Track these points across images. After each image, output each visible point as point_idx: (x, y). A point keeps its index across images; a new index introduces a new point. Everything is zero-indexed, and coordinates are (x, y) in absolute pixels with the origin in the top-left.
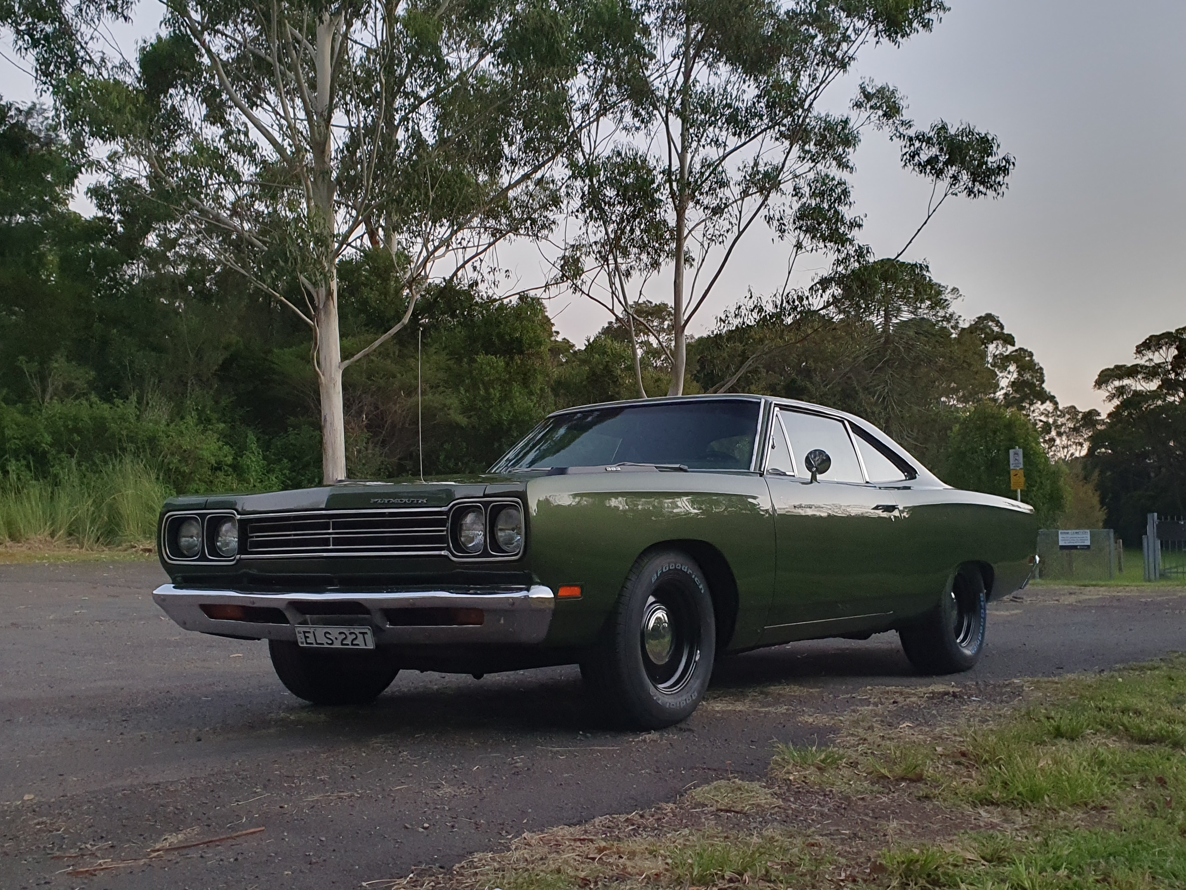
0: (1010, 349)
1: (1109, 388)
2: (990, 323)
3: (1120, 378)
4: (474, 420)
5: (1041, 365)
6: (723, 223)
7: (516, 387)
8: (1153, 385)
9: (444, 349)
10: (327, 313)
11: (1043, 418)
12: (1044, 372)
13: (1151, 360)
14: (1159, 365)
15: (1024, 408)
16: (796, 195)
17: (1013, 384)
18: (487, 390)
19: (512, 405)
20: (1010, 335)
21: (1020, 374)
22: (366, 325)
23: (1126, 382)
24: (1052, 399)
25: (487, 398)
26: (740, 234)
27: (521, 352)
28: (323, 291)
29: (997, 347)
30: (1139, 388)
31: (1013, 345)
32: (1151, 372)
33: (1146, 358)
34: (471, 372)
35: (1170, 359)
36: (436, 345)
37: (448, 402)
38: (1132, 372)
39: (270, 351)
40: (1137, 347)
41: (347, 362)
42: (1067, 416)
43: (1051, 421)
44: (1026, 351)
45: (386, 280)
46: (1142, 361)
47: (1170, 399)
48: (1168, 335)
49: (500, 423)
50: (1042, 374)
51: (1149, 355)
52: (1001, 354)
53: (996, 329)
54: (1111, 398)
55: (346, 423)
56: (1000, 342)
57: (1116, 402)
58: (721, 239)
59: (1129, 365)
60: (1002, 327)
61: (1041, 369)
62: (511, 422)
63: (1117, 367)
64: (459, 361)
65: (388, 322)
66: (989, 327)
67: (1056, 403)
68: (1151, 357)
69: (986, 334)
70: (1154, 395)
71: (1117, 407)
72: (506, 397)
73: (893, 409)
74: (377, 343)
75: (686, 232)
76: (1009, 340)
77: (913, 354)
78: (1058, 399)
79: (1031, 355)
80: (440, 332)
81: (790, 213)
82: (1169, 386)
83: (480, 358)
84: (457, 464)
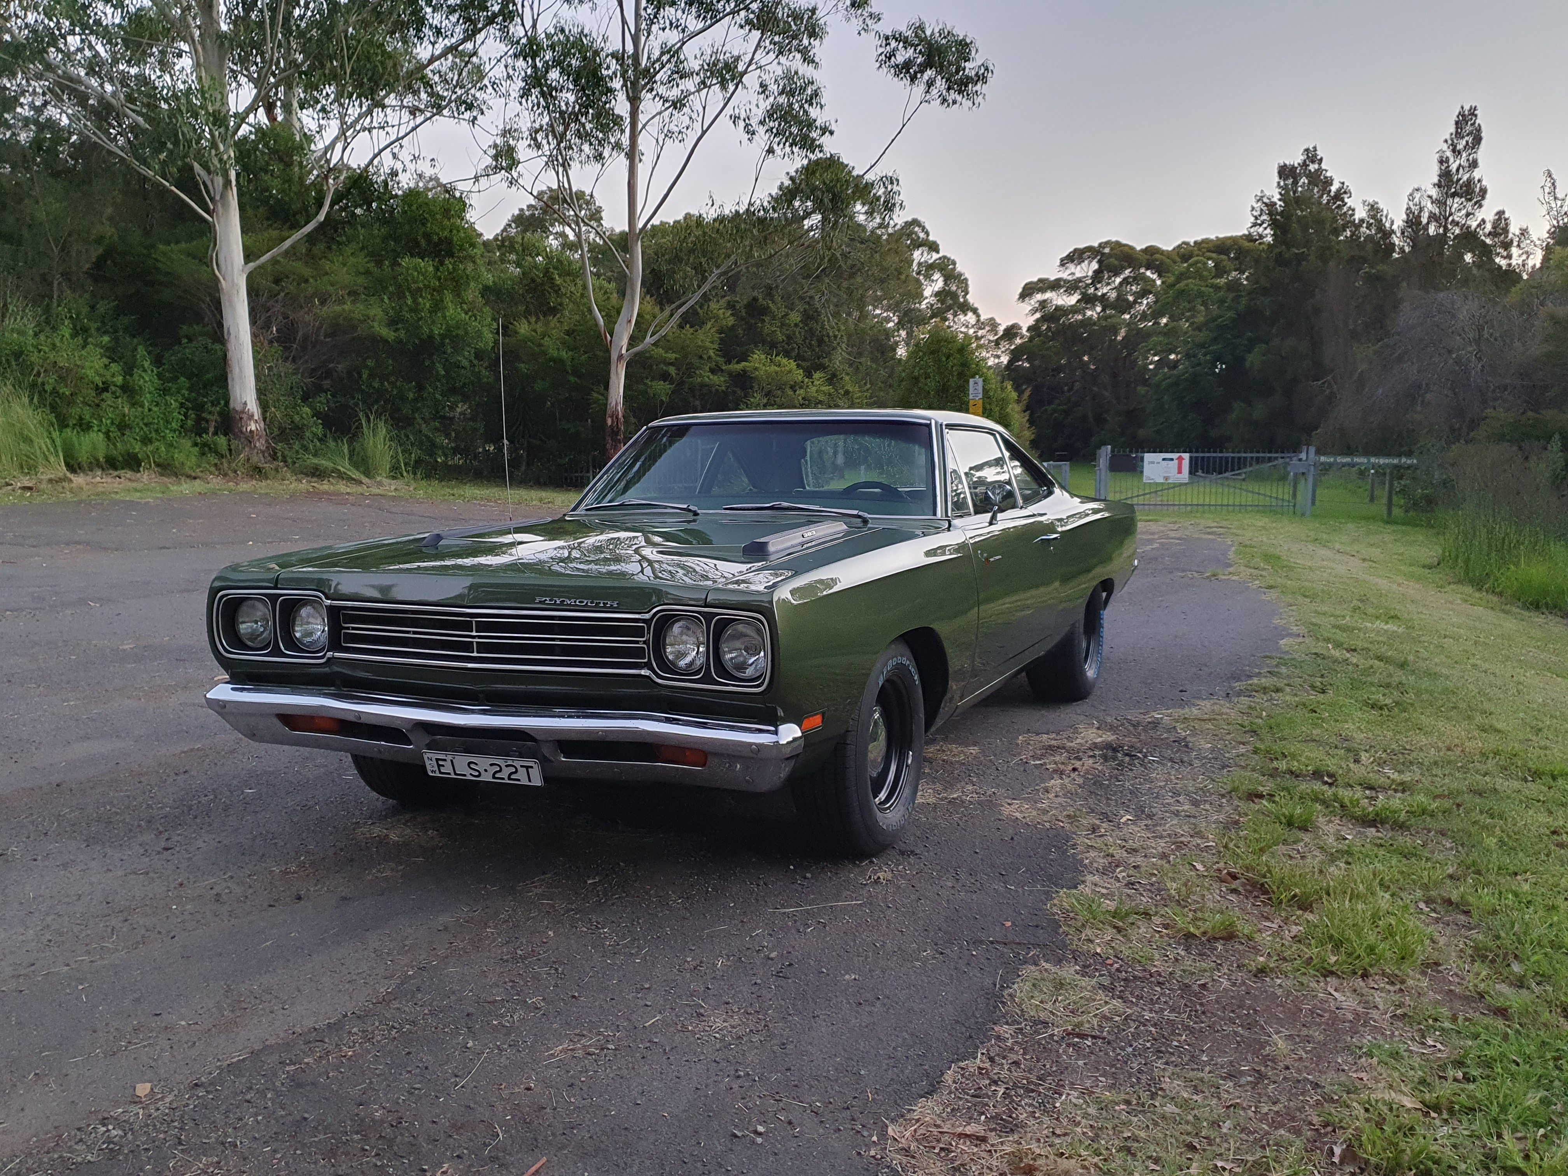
0: (935, 256)
1: (1032, 302)
2: (916, 229)
3: (1043, 290)
4: (402, 334)
5: (967, 275)
6: (681, 119)
7: (448, 296)
8: (1072, 300)
9: (362, 249)
10: (226, 205)
11: (963, 329)
12: (969, 283)
13: (1073, 274)
14: (1079, 280)
15: (946, 319)
16: (763, 92)
17: (937, 294)
18: (415, 301)
19: (444, 317)
20: (934, 243)
21: (946, 284)
22: (268, 219)
23: (1048, 295)
24: (975, 311)
25: (415, 310)
26: (704, 133)
27: (452, 255)
28: (219, 180)
29: (922, 254)
30: (1060, 302)
31: (938, 252)
32: (1072, 286)
33: (1068, 272)
34: (395, 278)
35: (1090, 273)
36: (353, 245)
37: (372, 313)
38: (1055, 285)
39: (153, 246)
40: (1062, 260)
41: (252, 265)
42: (987, 328)
43: (971, 331)
44: (949, 259)
45: (289, 165)
46: (1065, 275)
47: (1089, 313)
48: (1089, 249)
49: (431, 337)
50: (967, 285)
51: (1072, 267)
52: (926, 262)
53: (922, 235)
54: (1034, 311)
55: (254, 335)
56: (926, 249)
57: (1038, 315)
58: (680, 137)
59: (1052, 278)
60: (927, 234)
61: (966, 279)
62: (443, 337)
63: (1041, 281)
64: (379, 263)
65: (294, 215)
66: (916, 233)
67: (978, 316)
68: (1073, 270)
69: (912, 240)
70: (1074, 310)
71: (1037, 321)
72: (438, 307)
73: (829, 321)
74: (287, 243)
75: (640, 126)
76: (933, 247)
77: (850, 262)
78: (980, 311)
79: (954, 263)
80: (356, 229)
81: (758, 113)
82: (1088, 300)
83: (406, 261)
84: (382, 384)
